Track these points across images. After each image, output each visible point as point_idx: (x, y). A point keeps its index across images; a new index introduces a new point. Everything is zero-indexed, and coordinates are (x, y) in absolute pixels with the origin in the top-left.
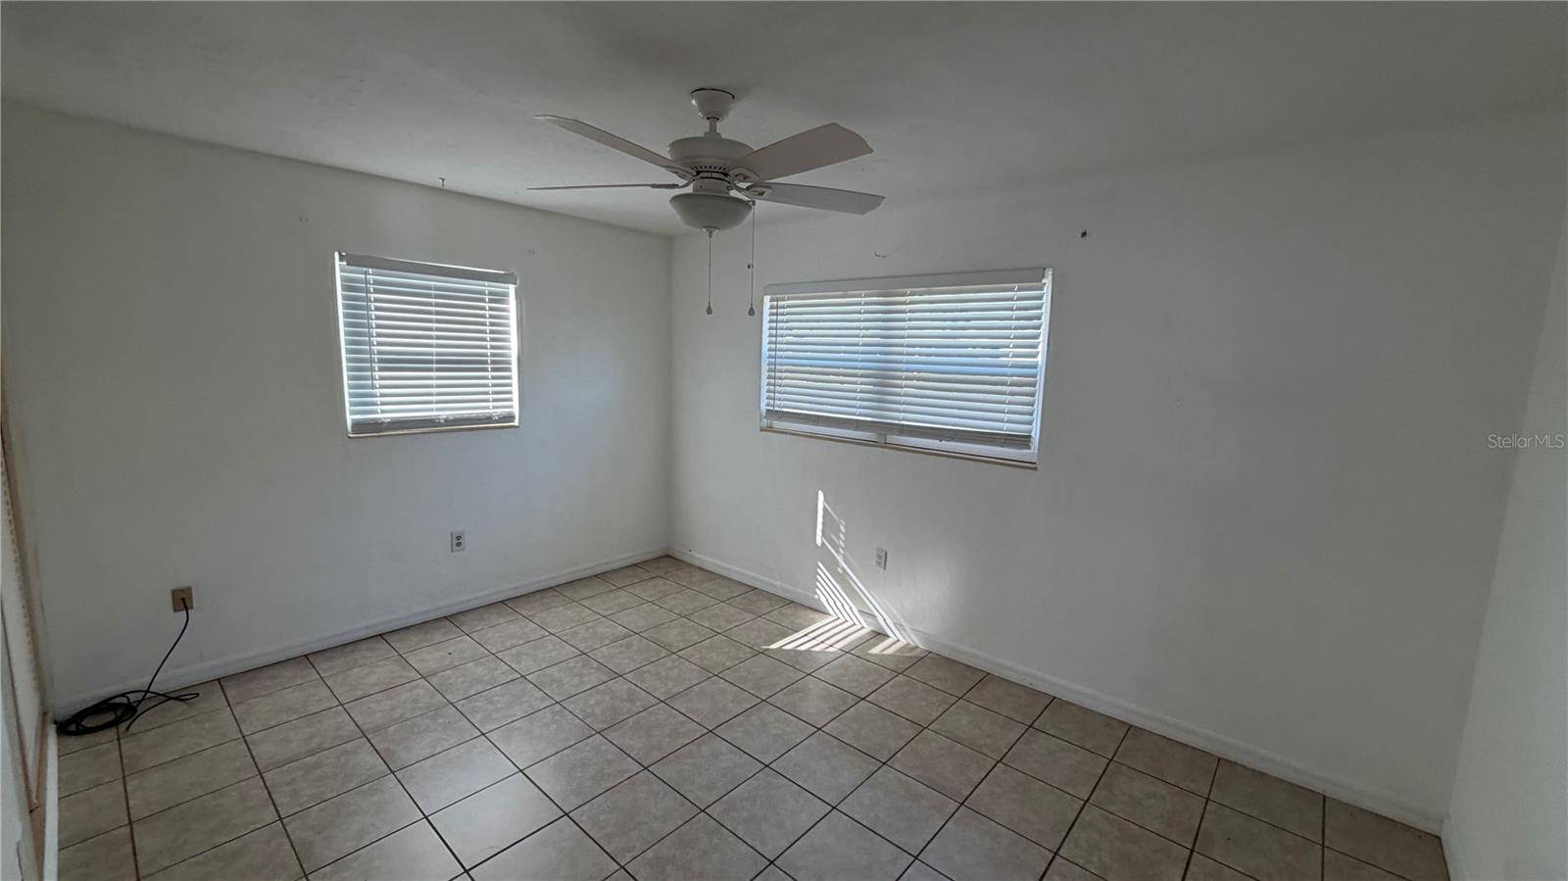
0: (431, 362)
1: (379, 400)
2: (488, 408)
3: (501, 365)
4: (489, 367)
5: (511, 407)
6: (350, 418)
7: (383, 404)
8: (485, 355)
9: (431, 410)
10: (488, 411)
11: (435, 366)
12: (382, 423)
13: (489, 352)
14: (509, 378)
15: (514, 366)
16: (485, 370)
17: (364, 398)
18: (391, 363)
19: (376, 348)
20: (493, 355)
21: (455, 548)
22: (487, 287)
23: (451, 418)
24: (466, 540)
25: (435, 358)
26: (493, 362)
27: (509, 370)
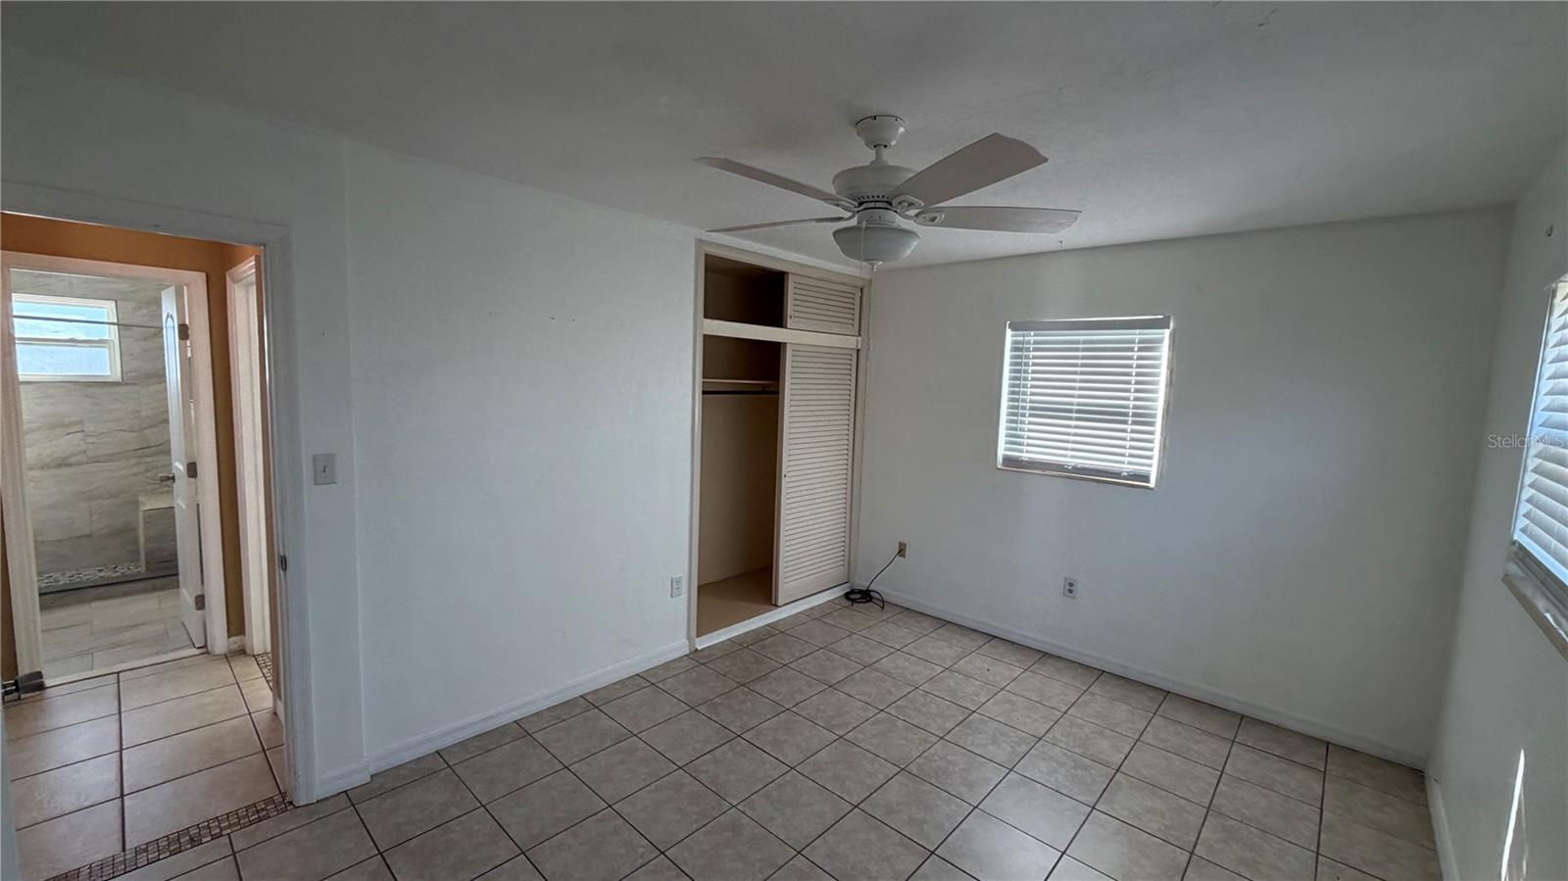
0: (1070, 411)
1: (1026, 441)
2: (1123, 463)
3: (1143, 418)
4: (1130, 419)
5: (1150, 466)
6: (1001, 452)
7: (1028, 445)
8: (1127, 407)
9: (1066, 456)
10: (1122, 466)
11: (1074, 415)
12: (1023, 461)
13: (1131, 403)
14: (1152, 433)
15: (1159, 420)
16: (1125, 422)
17: (1014, 438)
18: (1038, 411)
19: (1029, 398)
20: (1135, 407)
21: (1067, 592)
22: (1137, 335)
23: (1079, 466)
24: (1079, 589)
25: (1075, 407)
26: (1134, 415)
27: (1152, 424)
